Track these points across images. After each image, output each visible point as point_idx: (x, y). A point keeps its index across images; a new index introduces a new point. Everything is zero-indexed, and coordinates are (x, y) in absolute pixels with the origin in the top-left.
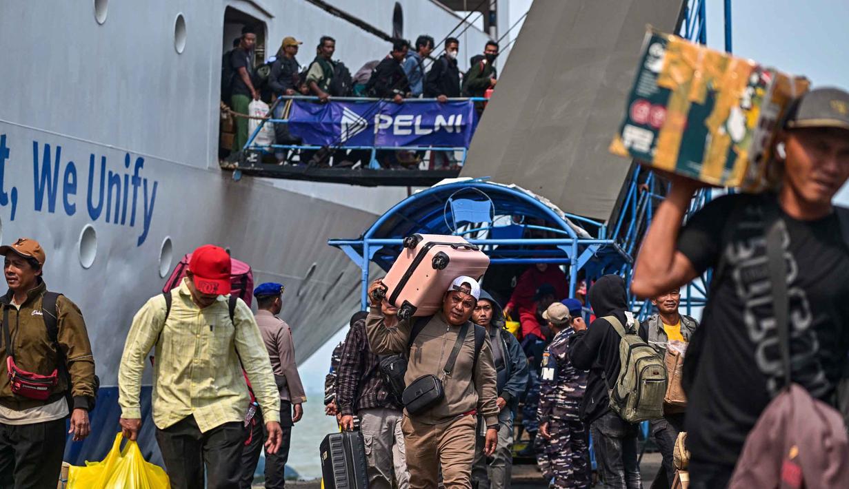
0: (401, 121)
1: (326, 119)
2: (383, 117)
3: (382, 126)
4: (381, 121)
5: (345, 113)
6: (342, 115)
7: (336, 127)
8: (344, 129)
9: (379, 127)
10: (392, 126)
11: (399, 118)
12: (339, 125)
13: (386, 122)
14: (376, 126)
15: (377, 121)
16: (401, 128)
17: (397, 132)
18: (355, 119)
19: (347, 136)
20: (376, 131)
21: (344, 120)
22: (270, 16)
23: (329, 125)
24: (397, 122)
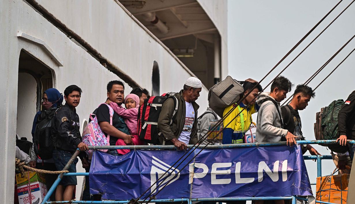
0: (218, 169)
1: (133, 170)
2: (197, 165)
3: (197, 176)
4: (196, 169)
5: (153, 162)
6: (151, 164)
7: (144, 178)
8: (153, 181)
9: (193, 176)
10: (209, 175)
11: (215, 166)
12: (148, 176)
13: (202, 170)
14: (190, 175)
15: (191, 170)
16: (219, 177)
17: (214, 181)
18: (167, 169)
19: (158, 187)
20: (191, 182)
21: (154, 170)
22: (58, 64)
23: (137, 177)
24: (214, 171)
